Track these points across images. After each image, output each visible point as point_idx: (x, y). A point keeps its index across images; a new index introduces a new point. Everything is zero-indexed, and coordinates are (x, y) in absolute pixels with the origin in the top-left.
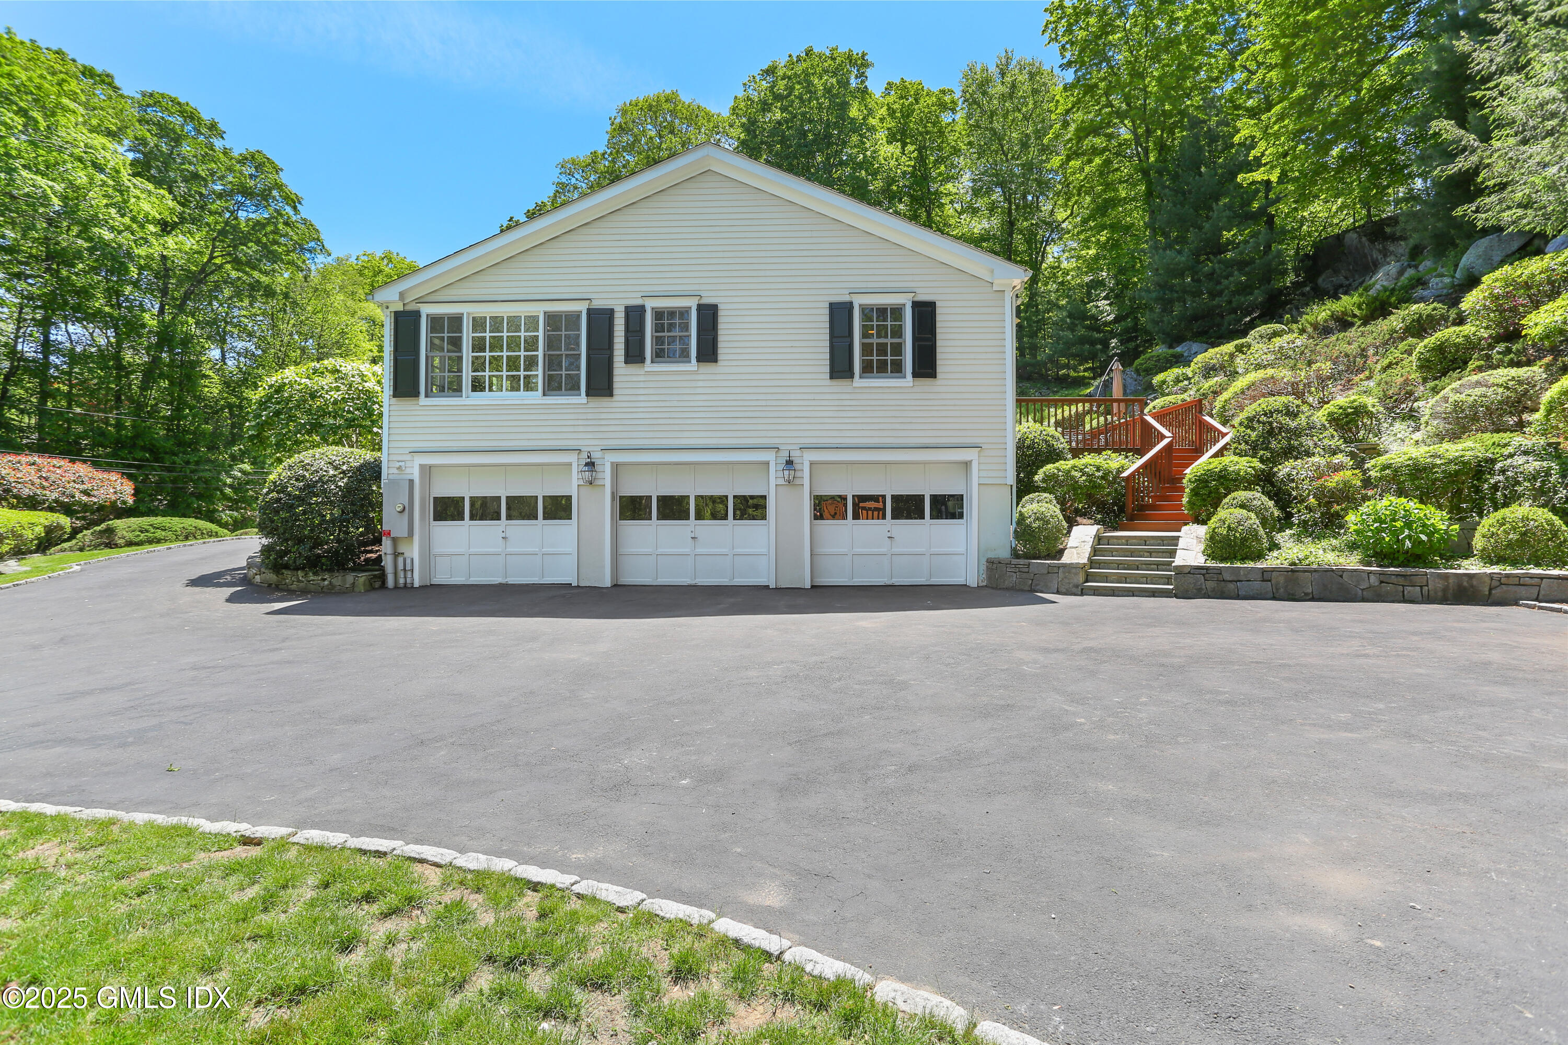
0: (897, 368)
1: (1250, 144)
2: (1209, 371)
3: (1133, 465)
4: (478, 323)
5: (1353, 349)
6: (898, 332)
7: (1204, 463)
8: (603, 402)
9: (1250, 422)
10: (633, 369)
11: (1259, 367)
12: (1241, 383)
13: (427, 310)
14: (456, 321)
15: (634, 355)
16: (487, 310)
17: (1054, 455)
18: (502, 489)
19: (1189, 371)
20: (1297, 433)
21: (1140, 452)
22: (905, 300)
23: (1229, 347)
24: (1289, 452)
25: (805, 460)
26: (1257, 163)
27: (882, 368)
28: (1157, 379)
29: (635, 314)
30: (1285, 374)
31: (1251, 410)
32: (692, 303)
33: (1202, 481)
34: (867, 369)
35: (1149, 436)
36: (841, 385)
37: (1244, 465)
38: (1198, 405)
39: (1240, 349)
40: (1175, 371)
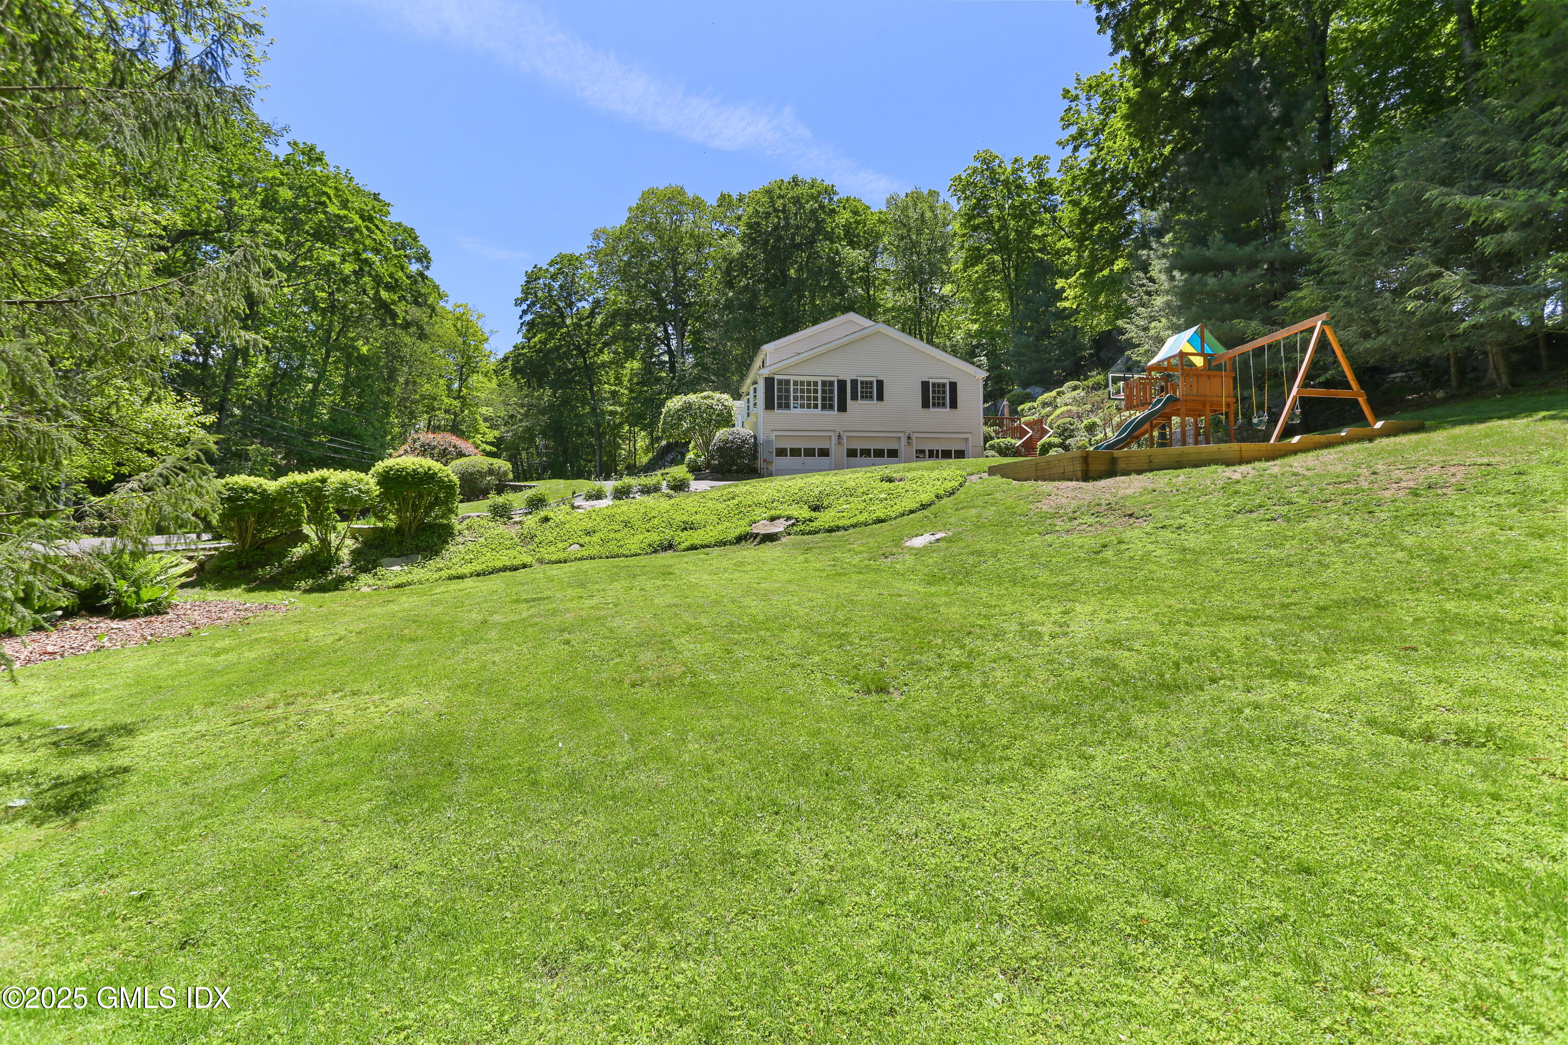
0: (944, 405)
1: (1063, 290)
2: (1045, 404)
3: (1019, 443)
4: (796, 383)
5: (1099, 399)
6: (944, 392)
7: (1045, 439)
8: (843, 414)
9: (1058, 427)
10: (854, 402)
11: (1066, 405)
12: (1058, 412)
13: (777, 377)
14: (787, 382)
15: (854, 397)
16: (799, 379)
17: (992, 439)
18: (802, 445)
19: (1035, 404)
20: (1073, 430)
21: (1020, 438)
22: (947, 381)
23: (1054, 393)
24: (1071, 436)
25: (914, 436)
26: (1067, 298)
27: (939, 405)
28: (1020, 408)
29: (854, 382)
30: (1074, 409)
31: (1060, 422)
32: (875, 380)
33: (1043, 446)
34: (934, 405)
35: (1024, 433)
36: (926, 410)
37: (1057, 440)
38: (1040, 421)
39: (1059, 393)
40: (1029, 404)
